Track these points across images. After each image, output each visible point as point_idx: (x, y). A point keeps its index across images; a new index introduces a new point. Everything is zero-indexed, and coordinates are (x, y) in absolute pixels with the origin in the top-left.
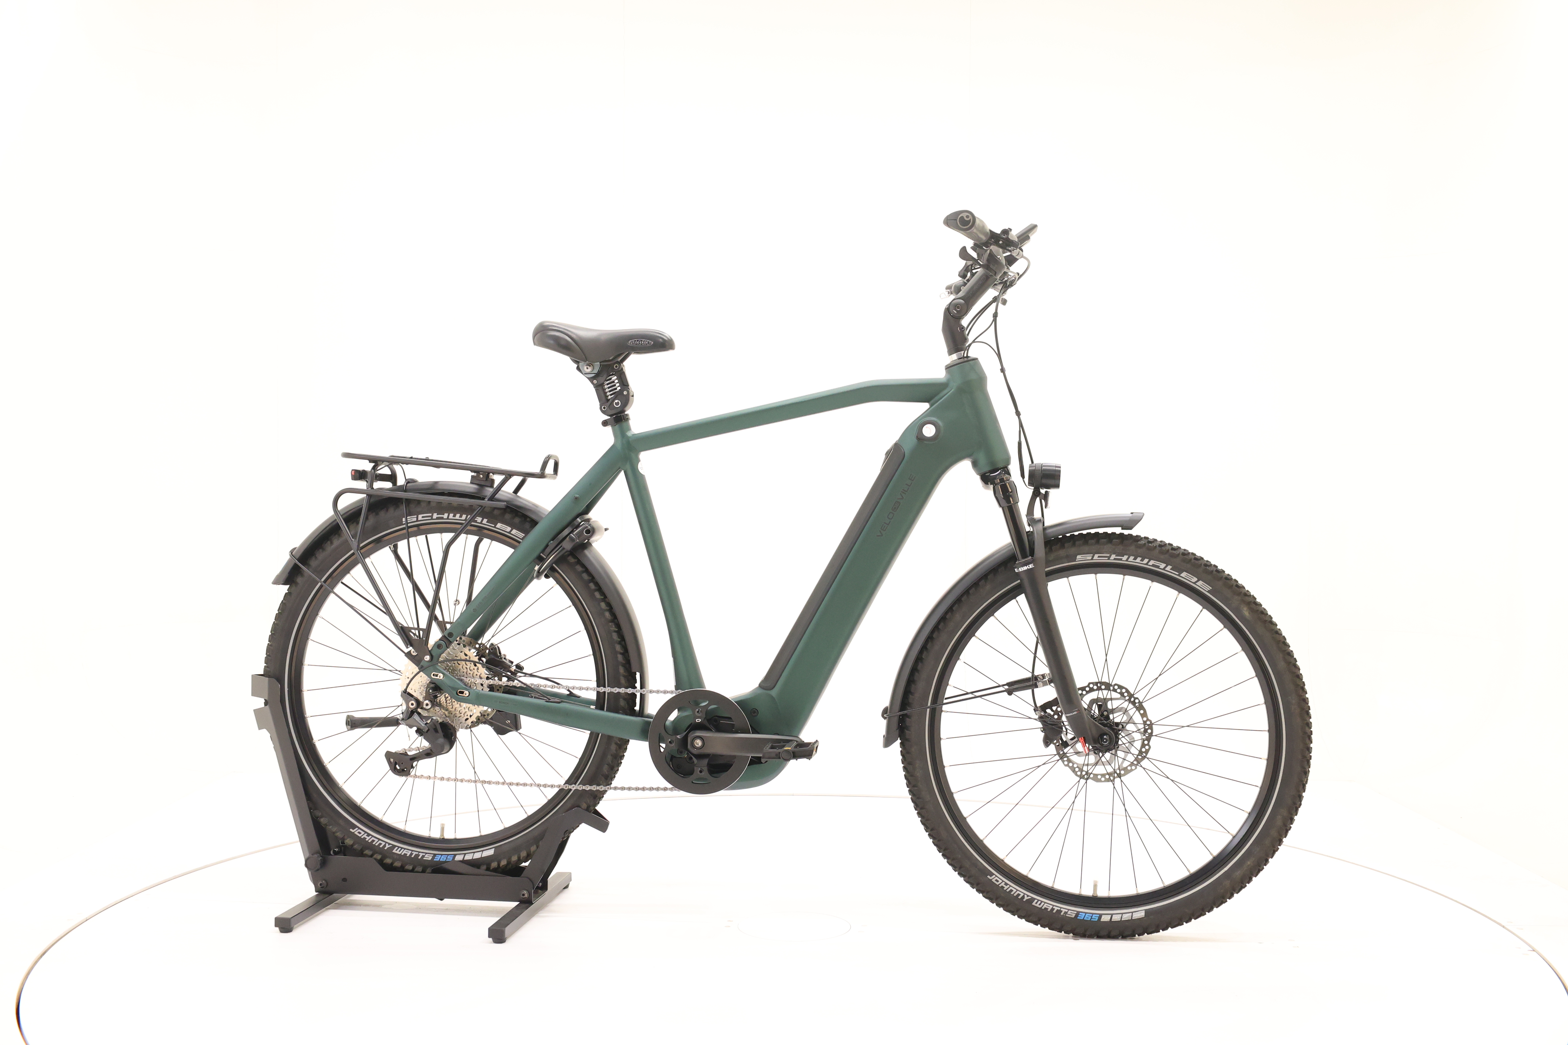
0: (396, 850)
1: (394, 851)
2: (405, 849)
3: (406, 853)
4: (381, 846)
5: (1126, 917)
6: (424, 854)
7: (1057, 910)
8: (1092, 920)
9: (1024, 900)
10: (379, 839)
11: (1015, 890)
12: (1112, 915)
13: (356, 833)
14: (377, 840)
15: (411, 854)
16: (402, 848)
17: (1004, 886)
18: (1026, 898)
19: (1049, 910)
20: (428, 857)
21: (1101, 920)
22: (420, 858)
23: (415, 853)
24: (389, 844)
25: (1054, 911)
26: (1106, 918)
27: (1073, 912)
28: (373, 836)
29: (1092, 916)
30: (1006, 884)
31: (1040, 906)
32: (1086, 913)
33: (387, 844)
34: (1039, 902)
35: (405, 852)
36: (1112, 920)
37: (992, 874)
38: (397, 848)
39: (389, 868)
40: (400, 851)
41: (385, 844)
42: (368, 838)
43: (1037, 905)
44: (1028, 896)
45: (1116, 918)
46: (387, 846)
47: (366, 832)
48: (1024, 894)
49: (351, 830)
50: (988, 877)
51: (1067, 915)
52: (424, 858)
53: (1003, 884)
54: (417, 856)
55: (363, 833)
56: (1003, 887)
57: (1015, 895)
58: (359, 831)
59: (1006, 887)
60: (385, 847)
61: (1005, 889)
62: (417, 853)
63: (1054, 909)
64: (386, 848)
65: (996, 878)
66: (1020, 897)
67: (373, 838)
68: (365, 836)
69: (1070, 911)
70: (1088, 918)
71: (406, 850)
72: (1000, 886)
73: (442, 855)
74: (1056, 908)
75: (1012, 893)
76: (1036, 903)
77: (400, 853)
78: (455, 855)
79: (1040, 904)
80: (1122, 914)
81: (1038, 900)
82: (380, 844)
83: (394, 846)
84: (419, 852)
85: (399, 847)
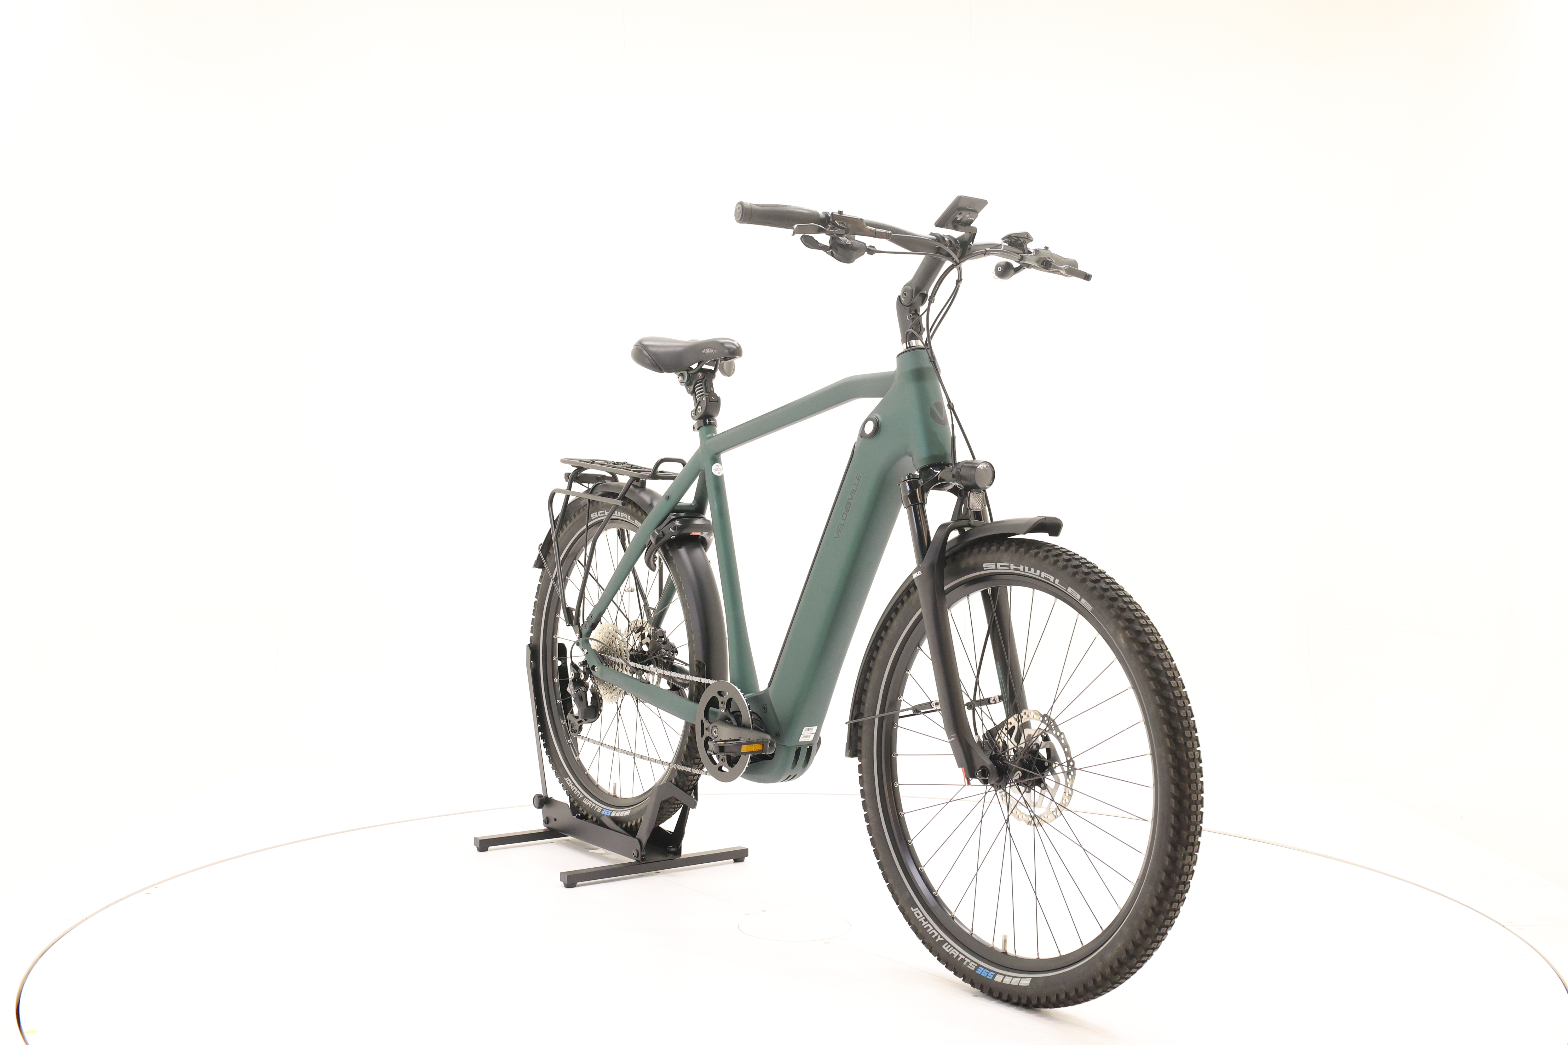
0: (585, 801)
1: (583, 801)
2: (590, 800)
4: (578, 795)
5: (1015, 982)
6: (598, 807)
7: (962, 958)
8: (988, 977)
9: (937, 941)
10: (578, 789)
11: (931, 928)
12: (1005, 976)
13: (567, 782)
14: (576, 790)
15: (592, 805)
16: (588, 799)
17: (923, 921)
18: (939, 939)
19: (955, 957)
20: (599, 811)
21: (995, 980)
22: (595, 809)
23: (594, 805)
24: (583, 794)
25: (959, 959)
26: (998, 979)
27: (974, 964)
28: (576, 786)
29: (988, 973)
30: (926, 920)
31: (948, 951)
32: (985, 968)
33: (581, 794)
34: (949, 946)
35: (588, 803)
36: (1003, 982)
37: (915, 906)
42: (572, 787)
43: (946, 949)
44: (941, 937)
45: (1007, 981)
46: (581, 796)
47: (572, 782)
48: (939, 934)
49: (565, 778)
50: (912, 908)
51: (968, 966)
52: (597, 811)
53: (922, 920)
54: (594, 807)
55: (571, 782)
56: (921, 922)
57: (930, 933)
58: (569, 780)
59: (925, 923)
61: (923, 925)
63: (960, 957)
64: (580, 798)
65: (919, 912)
66: (933, 937)
67: (575, 788)
68: (571, 785)
69: (971, 962)
70: (984, 974)
71: (590, 802)
72: (920, 920)
73: (607, 809)
74: (961, 956)
75: (928, 931)
76: (946, 947)
77: (586, 803)
78: (613, 811)
79: (948, 949)
80: (1013, 977)
81: (949, 944)
82: (578, 793)
83: (585, 797)
84: (596, 805)
85: (587, 798)
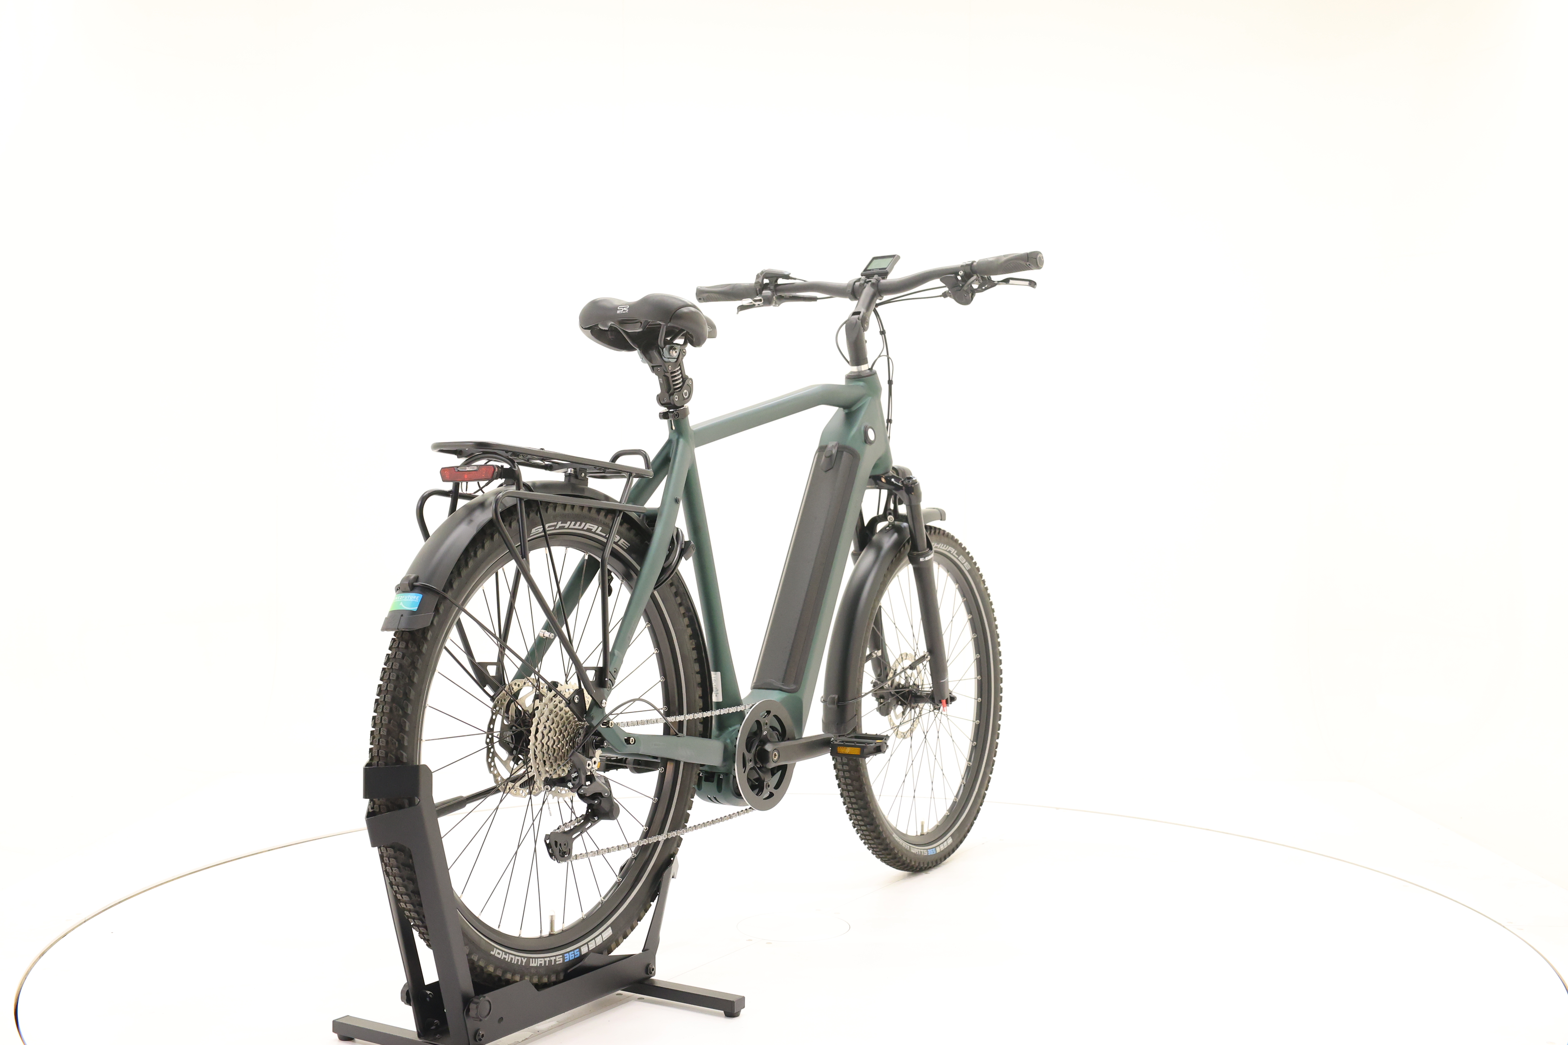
0: (532, 963)
1: (531, 965)
2: (538, 958)
3: (541, 962)
4: (519, 963)
6: (554, 958)
10: (515, 955)
12: (941, 846)
13: (497, 955)
14: (513, 957)
15: (545, 962)
16: (535, 958)
20: (560, 960)
22: (553, 964)
23: (547, 959)
24: (524, 957)
28: (509, 954)
33: (523, 958)
35: (539, 962)
38: (531, 959)
39: (539, 987)
40: (535, 963)
41: (521, 959)
42: (507, 957)
46: (524, 961)
47: (503, 951)
49: (492, 953)
52: (557, 963)
54: (550, 961)
55: (501, 952)
58: (498, 951)
60: (523, 962)
62: (549, 959)
64: (524, 964)
67: (511, 956)
68: (504, 956)
71: (539, 960)
73: (568, 952)
77: (536, 965)
78: (579, 948)
82: (518, 960)
83: (529, 958)
84: (549, 957)
85: (532, 958)
